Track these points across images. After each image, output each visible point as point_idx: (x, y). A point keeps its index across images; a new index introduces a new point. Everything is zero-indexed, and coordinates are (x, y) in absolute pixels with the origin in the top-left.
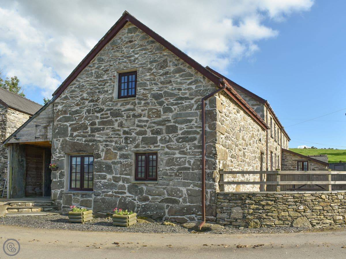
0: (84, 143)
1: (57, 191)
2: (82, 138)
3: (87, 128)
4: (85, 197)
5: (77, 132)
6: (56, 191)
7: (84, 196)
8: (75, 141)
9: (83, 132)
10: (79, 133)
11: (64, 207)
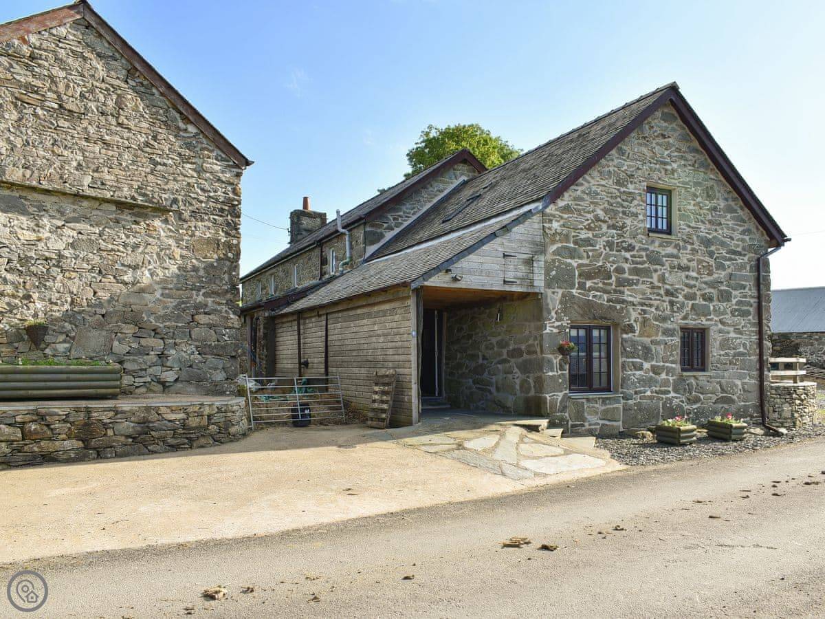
0: (605, 303)
1: (557, 395)
2: (602, 294)
3: (610, 277)
4: (610, 404)
5: (590, 281)
6: (554, 395)
7: (608, 402)
8: (591, 298)
9: (604, 283)
10: (594, 283)
11: (573, 426)
